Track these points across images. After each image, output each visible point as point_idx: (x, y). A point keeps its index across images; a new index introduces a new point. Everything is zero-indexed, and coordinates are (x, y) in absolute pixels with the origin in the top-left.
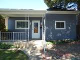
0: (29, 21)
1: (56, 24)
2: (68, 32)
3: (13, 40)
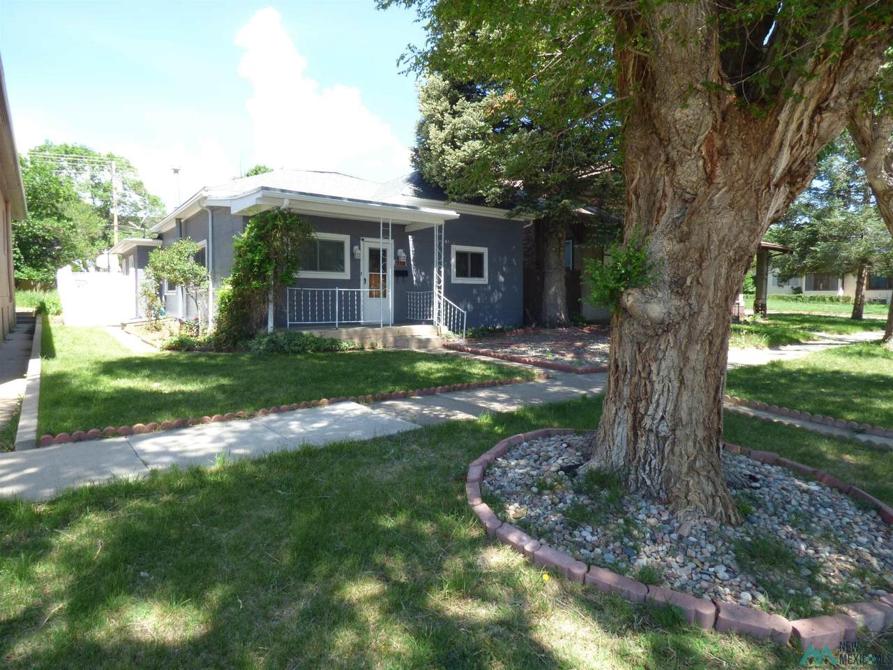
0: (347, 239)
1: (453, 260)
2: (496, 297)
3: (337, 322)
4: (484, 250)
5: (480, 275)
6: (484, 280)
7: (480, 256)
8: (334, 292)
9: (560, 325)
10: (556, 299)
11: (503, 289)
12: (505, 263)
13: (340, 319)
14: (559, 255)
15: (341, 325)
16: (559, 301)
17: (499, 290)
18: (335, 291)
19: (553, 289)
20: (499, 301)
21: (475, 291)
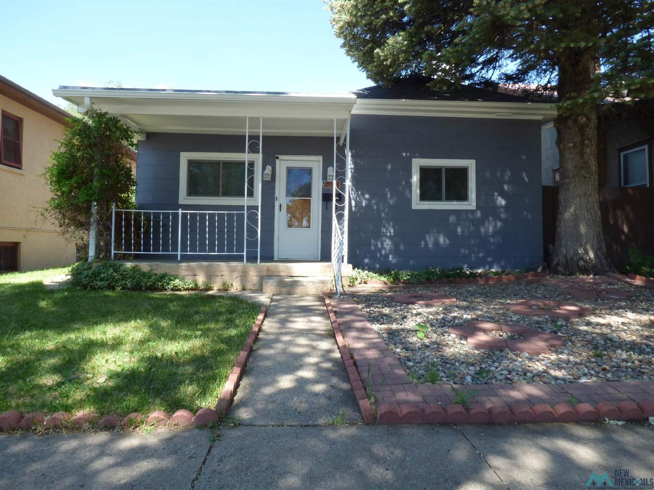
0: (258, 158)
1: (415, 179)
2: (490, 228)
3: (179, 253)
4: (470, 164)
5: (464, 197)
6: (471, 204)
7: (464, 171)
8: (176, 216)
9: (585, 271)
10: (577, 227)
11: (503, 216)
12: (507, 178)
13: (184, 248)
14: (582, 154)
15: (185, 258)
16: (583, 229)
17: (497, 217)
18: (178, 214)
19: (572, 209)
20: (496, 233)
21: (452, 219)
